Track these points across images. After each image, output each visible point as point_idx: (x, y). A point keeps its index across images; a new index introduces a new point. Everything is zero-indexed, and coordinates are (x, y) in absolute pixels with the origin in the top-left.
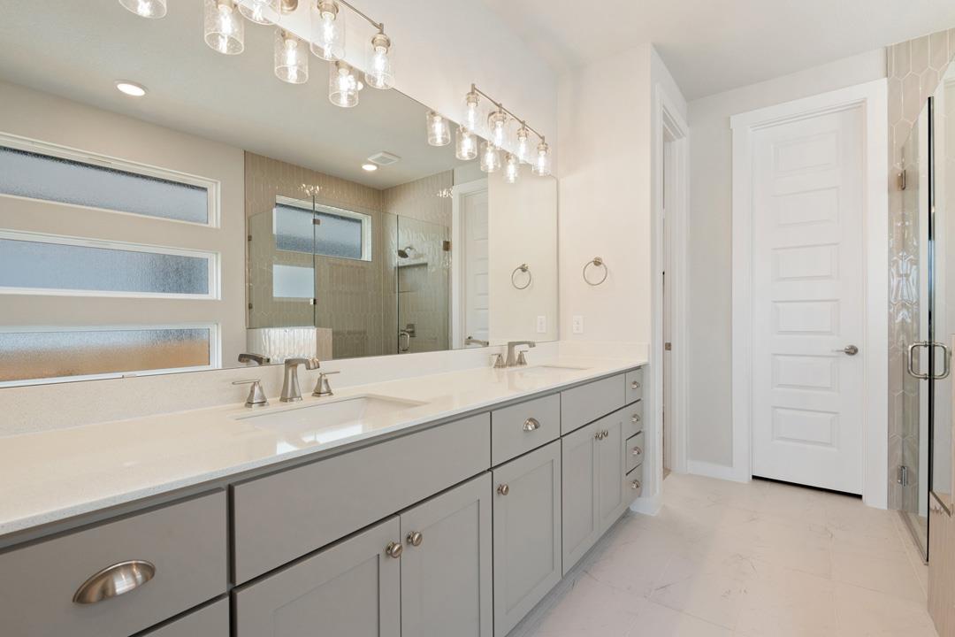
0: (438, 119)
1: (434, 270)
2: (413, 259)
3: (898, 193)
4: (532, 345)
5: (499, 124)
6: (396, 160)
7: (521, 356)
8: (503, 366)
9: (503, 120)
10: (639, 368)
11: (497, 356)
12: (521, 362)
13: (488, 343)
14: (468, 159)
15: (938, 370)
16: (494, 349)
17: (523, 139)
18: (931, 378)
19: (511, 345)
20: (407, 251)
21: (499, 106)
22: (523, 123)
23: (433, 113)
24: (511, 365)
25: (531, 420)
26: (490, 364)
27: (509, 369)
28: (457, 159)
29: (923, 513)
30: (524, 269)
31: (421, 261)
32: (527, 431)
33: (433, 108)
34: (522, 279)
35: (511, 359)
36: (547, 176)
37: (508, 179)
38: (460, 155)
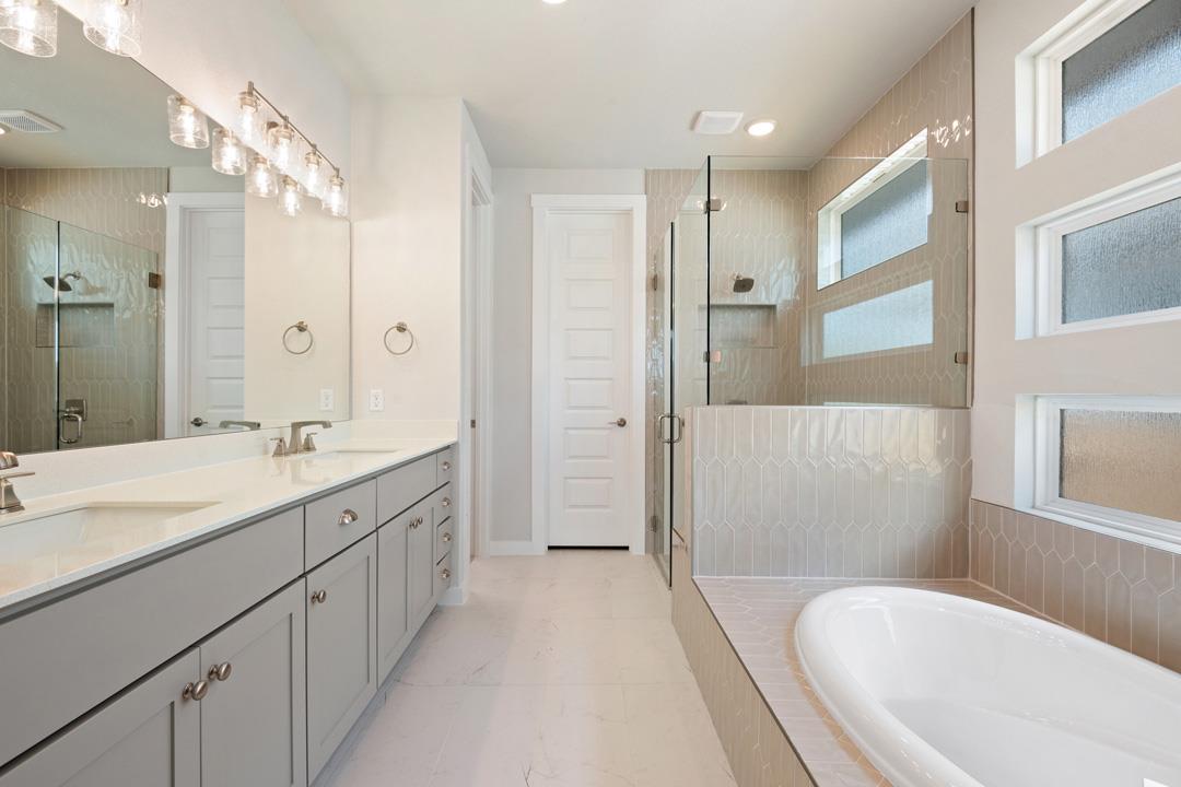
0: (187, 110)
1: (127, 315)
2: (80, 294)
3: (652, 292)
4: (326, 425)
5: (284, 141)
6: (55, 130)
7: (308, 440)
8: (286, 454)
9: (290, 138)
10: (448, 447)
11: (277, 441)
12: (309, 447)
13: (259, 425)
14: (232, 173)
15: (676, 437)
16: (268, 433)
17: (314, 167)
18: (671, 442)
19: (296, 426)
20: (69, 280)
21: (285, 118)
22: (314, 146)
23: (181, 100)
24: (296, 452)
25: (347, 512)
26: (266, 452)
27: (293, 457)
28: (214, 171)
29: (667, 552)
30: (301, 328)
31: (101, 298)
32: (343, 524)
33: (183, 94)
34: (299, 341)
35: (296, 444)
36: (341, 218)
37: (285, 210)
38: (220, 167)
